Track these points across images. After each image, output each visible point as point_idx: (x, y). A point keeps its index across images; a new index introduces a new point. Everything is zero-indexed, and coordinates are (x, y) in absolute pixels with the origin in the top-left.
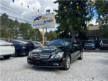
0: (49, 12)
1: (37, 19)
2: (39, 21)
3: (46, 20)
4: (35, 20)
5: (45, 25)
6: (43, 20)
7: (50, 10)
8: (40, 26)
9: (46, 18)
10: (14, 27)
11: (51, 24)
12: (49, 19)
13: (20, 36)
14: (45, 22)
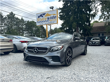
0: (52, 9)
1: (41, 16)
2: (43, 18)
3: (50, 17)
4: (39, 17)
5: (49, 21)
6: (47, 17)
7: (53, 7)
8: (44, 23)
9: (50, 15)
10: (20, 24)
11: (54, 21)
12: (52, 16)
13: (25, 33)
14: (48, 19)
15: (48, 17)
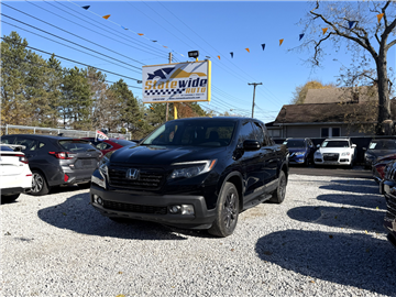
0: (195, 57)
1: (159, 73)
2: (164, 80)
3: (186, 79)
4: (151, 77)
5: (184, 93)
6: (178, 80)
9: (187, 75)
11: (200, 92)
12: (194, 78)
14: (182, 84)
15: (182, 79)
